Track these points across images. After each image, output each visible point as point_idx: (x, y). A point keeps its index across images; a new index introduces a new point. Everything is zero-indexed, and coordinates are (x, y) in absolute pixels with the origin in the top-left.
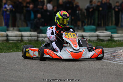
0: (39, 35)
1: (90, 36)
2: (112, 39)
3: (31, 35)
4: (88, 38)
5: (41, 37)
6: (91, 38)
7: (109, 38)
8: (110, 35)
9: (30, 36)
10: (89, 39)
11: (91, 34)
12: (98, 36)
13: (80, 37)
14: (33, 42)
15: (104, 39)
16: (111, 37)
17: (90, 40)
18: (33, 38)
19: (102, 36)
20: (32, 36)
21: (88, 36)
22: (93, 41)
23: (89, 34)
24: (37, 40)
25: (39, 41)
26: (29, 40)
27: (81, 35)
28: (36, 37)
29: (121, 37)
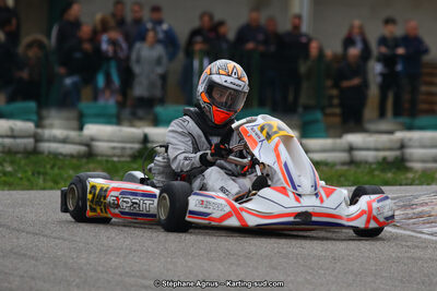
0: (39, 131)
3: (12, 130)
5: (49, 141)
9: (9, 133)
14: (19, 156)
18: (19, 141)
20: (16, 133)
24: (35, 152)
25: (41, 153)
26: (6, 149)
28: (31, 140)
29: (333, 150)
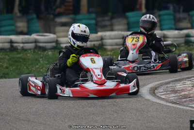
1: (24, 42)
2: (58, 45)
4: (21, 45)
6: (25, 45)
7: (54, 44)
8: (56, 40)
10: (23, 47)
11: (25, 38)
12: (36, 41)
13: (8, 42)
15: (46, 46)
16: (57, 42)
17: (25, 48)
19: (43, 41)
21: (21, 42)
22: (30, 49)
23: (22, 39)
27: (9, 41)
